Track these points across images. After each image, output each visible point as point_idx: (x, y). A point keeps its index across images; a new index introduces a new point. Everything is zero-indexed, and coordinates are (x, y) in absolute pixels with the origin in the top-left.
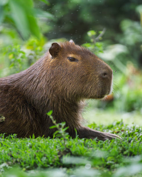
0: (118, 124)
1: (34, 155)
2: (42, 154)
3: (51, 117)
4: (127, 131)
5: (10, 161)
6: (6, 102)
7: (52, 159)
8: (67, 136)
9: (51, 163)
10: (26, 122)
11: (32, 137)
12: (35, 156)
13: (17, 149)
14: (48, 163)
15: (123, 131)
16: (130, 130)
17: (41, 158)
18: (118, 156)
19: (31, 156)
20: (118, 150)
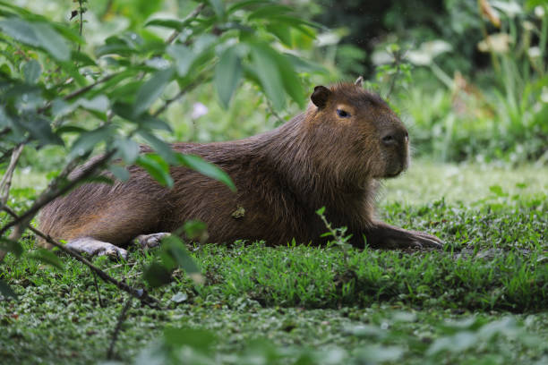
0: (436, 205)
1: (294, 281)
2: (309, 280)
3: (323, 218)
4: (451, 223)
5: (254, 290)
6: (247, 184)
7: (323, 288)
8: (350, 250)
9: (322, 296)
10: (281, 218)
11: (291, 245)
12: (297, 283)
13: (267, 269)
14: (318, 296)
15: (444, 221)
16: (457, 220)
17: (306, 287)
18: (436, 283)
19: (289, 284)
20: (436, 273)
